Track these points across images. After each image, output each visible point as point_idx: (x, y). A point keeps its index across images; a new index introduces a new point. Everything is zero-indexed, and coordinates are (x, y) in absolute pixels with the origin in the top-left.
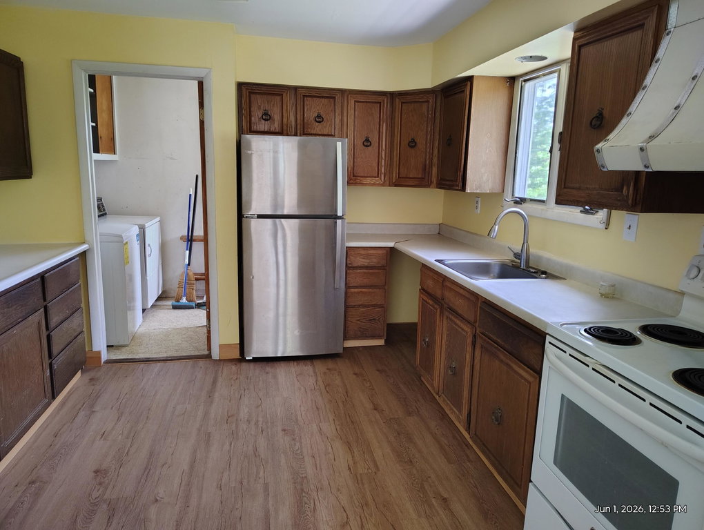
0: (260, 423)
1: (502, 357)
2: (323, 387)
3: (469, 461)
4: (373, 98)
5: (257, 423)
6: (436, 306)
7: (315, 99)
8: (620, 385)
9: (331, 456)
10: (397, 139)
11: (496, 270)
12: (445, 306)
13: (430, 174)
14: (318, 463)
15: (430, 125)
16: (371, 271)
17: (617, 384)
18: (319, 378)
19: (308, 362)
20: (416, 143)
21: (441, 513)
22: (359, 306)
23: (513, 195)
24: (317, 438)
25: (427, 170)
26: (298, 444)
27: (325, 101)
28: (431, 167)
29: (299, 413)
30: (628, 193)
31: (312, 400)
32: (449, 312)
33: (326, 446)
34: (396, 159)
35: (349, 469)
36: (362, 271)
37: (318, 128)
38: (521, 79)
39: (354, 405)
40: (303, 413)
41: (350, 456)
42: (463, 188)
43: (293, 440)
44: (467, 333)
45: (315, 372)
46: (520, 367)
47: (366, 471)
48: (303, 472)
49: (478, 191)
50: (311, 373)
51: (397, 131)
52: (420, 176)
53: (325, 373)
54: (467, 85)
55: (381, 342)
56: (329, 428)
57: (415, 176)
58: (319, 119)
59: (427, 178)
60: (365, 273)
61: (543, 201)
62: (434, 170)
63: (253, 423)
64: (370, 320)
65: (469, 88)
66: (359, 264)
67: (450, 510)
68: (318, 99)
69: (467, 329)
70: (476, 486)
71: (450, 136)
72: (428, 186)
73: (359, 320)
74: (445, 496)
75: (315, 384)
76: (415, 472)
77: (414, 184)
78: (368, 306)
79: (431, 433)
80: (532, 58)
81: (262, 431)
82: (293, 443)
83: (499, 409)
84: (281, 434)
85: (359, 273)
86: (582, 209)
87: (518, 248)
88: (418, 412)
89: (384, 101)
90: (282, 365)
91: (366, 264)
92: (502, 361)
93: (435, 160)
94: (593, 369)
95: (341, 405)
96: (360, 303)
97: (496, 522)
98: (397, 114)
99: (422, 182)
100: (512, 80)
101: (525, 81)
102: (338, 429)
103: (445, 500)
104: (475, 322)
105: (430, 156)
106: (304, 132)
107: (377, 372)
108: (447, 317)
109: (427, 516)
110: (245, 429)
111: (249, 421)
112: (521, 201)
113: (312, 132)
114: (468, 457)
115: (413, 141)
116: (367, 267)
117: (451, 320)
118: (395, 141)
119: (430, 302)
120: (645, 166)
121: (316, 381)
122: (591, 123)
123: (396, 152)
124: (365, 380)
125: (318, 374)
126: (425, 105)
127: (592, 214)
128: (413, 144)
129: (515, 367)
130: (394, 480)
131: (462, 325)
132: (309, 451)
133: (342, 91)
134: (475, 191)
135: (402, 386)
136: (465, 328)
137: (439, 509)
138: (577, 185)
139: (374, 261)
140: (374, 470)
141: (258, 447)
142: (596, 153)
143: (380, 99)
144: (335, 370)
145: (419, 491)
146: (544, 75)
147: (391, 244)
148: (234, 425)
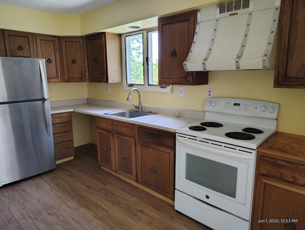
0: (32, 216)
1: (153, 146)
2: (55, 187)
3: (140, 193)
4: (49, 38)
5: (30, 217)
6: (109, 134)
7: (16, 37)
8: (211, 143)
9: (82, 215)
10: (65, 59)
11: (128, 114)
12: (115, 132)
13: (85, 76)
14: (78, 221)
15: (82, 53)
16: (63, 124)
17: (210, 143)
18: (51, 184)
19: (38, 178)
20: (75, 61)
21: (143, 216)
22: (59, 143)
23: (127, 83)
24: (69, 210)
25: (83, 74)
26: (61, 217)
27: (23, 39)
28: (85, 72)
29: (51, 203)
30: (190, 79)
31: (53, 195)
32: (118, 135)
33: (76, 212)
34: (66, 69)
35: (95, 217)
36: (58, 125)
37: (20, 53)
38: (124, 35)
39: (77, 190)
40: (54, 202)
41: (91, 212)
42: (107, 81)
43: (57, 216)
44: (131, 141)
45: (45, 181)
46: (163, 148)
47: (103, 214)
48: (73, 228)
49: (113, 82)
50: (45, 183)
51: (64, 55)
52: (80, 77)
53: (52, 180)
54: (103, 36)
55: (72, 158)
56: (73, 204)
57: (77, 77)
58: (20, 48)
59: (84, 77)
60: (60, 126)
61: (142, 85)
62: (87, 74)
63: (27, 217)
64: (66, 149)
65: (104, 37)
66: (57, 122)
67: (146, 214)
68: (18, 37)
69: (132, 140)
70: (148, 201)
71: (96, 58)
72: (85, 81)
73: (60, 150)
74: (140, 209)
75: (50, 186)
76: (123, 206)
77: (77, 81)
78: (64, 142)
79: (119, 188)
80: (133, 27)
81: (36, 219)
82: (58, 218)
83: (155, 167)
84: (48, 216)
85: (57, 127)
86: (160, 86)
87: (137, 104)
88: (109, 182)
89: (55, 40)
90: (24, 183)
91: (60, 121)
92: (153, 148)
93: (87, 69)
94: (199, 141)
95: (70, 192)
96: (60, 141)
97: (163, 211)
98: (64, 47)
99: (81, 79)
100: (120, 35)
101: (126, 36)
102: (77, 202)
103: (141, 211)
104: (135, 136)
105: (84, 68)
106: (11, 55)
107: (79, 172)
108: (117, 137)
109: (139, 220)
110: (24, 223)
111: (24, 217)
112: (132, 85)
113: (17, 55)
114: (139, 192)
115: (74, 60)
116: (61, 123)
117: (120, 138)
118: (64, 60)
119: (105, 133)
120: (205, 69)
121: (50, 185)
122: (171, 54)
123: (65, 66)
124: (75, 177)
125: (48, 182)
126: (78, 44)
127: (165, 88)
128: (74, 62)
129: (160, 149)
130: (118, 213)
131: (127, 139)
132: (70, 218)
133: (32, 34)
134: (112, 82)
135: (94, 174)
136: (130, 140)
137: (141, 216)
138: (167, 77)
139: (64, 120)
140: (106, 213)
141: (39, 227)
142: (184, 65)
143: (53, 39)
144: (57, 177)
145: (130, 212)
146: (136, 34)
147: (72, 110)
148: (16, 223)
